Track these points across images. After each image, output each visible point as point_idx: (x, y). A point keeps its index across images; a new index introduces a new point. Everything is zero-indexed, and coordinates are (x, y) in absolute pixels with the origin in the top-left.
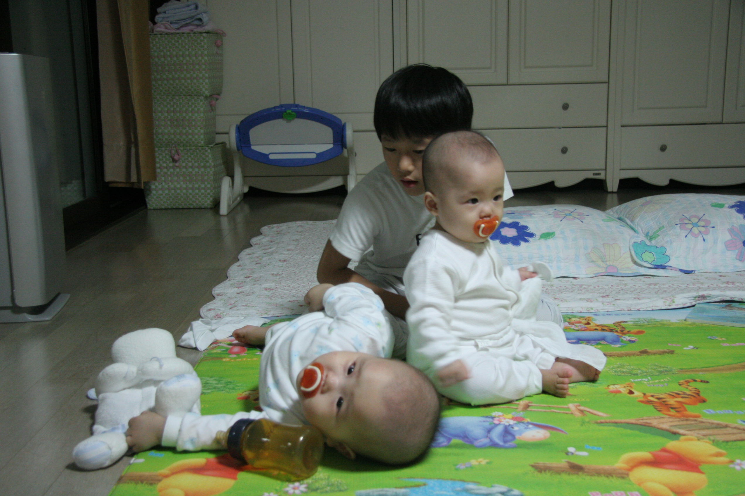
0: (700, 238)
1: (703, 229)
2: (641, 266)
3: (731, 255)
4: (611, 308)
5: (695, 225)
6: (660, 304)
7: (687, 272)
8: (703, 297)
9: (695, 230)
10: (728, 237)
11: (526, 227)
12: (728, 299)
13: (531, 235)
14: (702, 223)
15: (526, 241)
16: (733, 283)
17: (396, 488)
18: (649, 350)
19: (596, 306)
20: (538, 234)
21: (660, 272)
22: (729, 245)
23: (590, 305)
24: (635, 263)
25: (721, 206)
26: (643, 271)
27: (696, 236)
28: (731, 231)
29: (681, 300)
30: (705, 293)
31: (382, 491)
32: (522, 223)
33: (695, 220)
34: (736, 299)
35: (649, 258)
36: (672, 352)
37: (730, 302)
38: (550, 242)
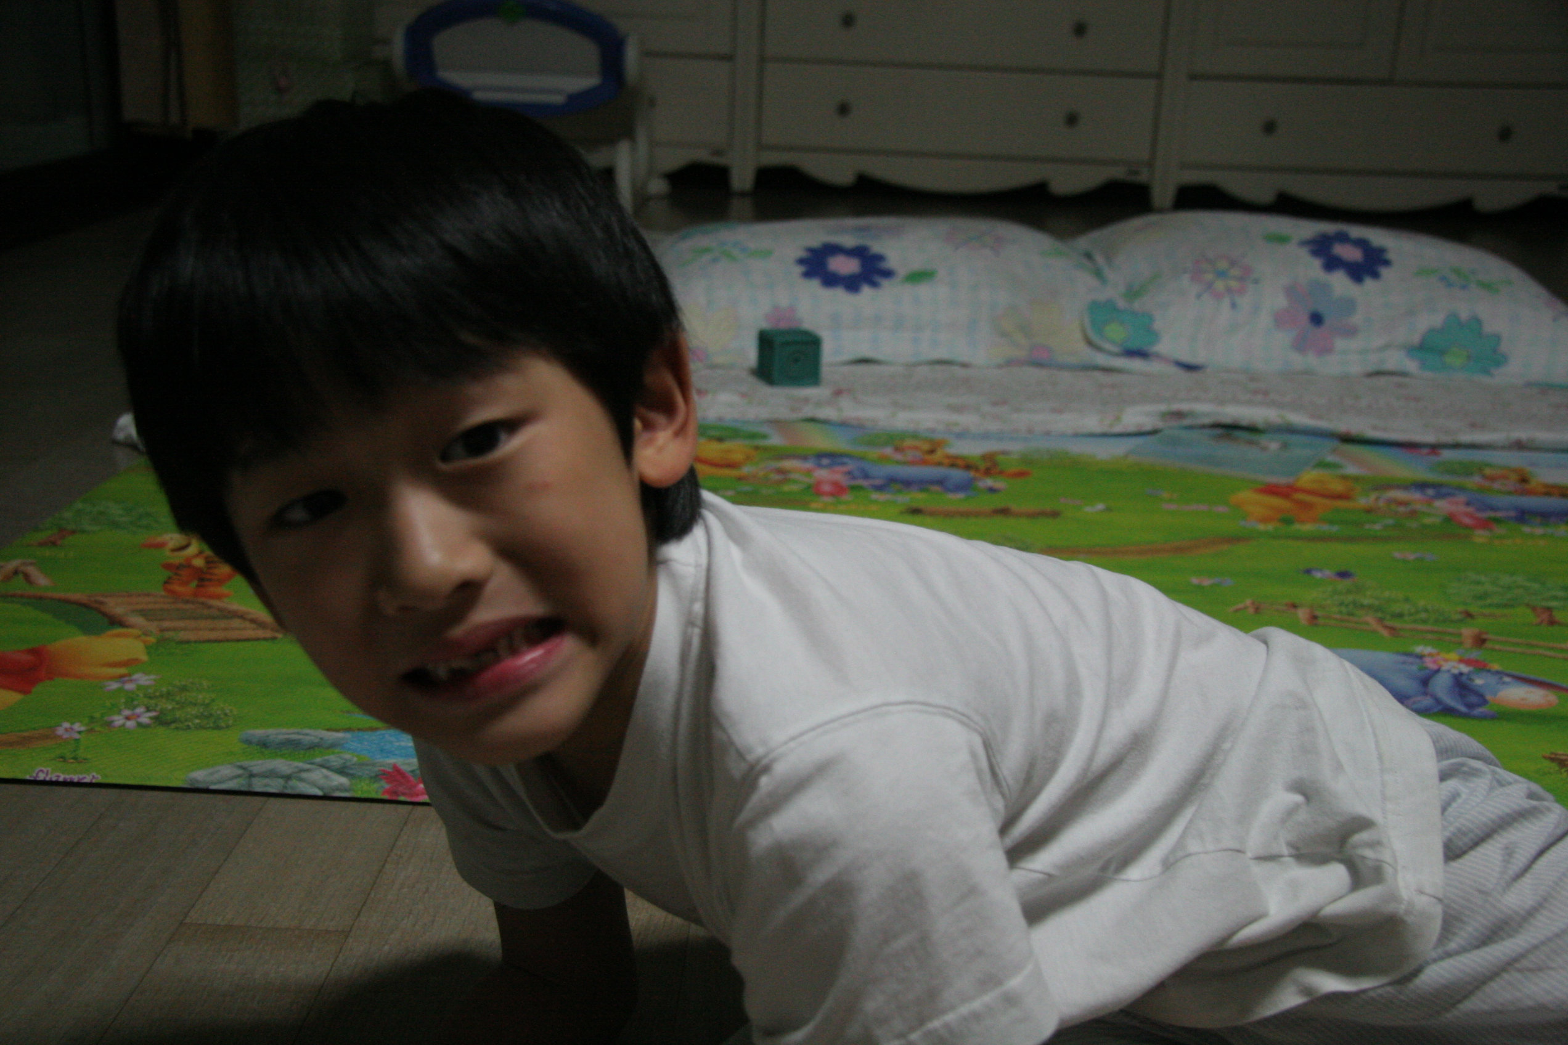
0: (1226, 302)
1: (1234, 284)
2: (1099, 349)
3: (1283, 339)
4: (993, 426)
5: (1221, 274)
6: (1092, 422)
7: (1190, 368)
8: (1179, 415)
9: (1220, 285)
10: (1281, 302)
11: (880, 258)
12: (1228, 420)
13: (888, 274)
14: (1235, 272)
15: (874, 284)
16: (1266, 393)
17: (328, 730)
18: (1015, 507)
19: (968, 420)
20: (902, 271)
21: (1136, 364)
22: (1281, 320)
23: (955, 417)
24: (1090, 343)
25: (1282, 240)
26: (1101, 359)
27: (1218, 296)
28: (1290, 291)
29: (1136, 417)
30: (1184, 407)
31: (298, 733)
32: (876, 247)
33: (1223, 265)
34: (1244, 423)
35: (1116, 333)
36: (1055, 514)
37: (1229, 430)
38: (924, 290)
